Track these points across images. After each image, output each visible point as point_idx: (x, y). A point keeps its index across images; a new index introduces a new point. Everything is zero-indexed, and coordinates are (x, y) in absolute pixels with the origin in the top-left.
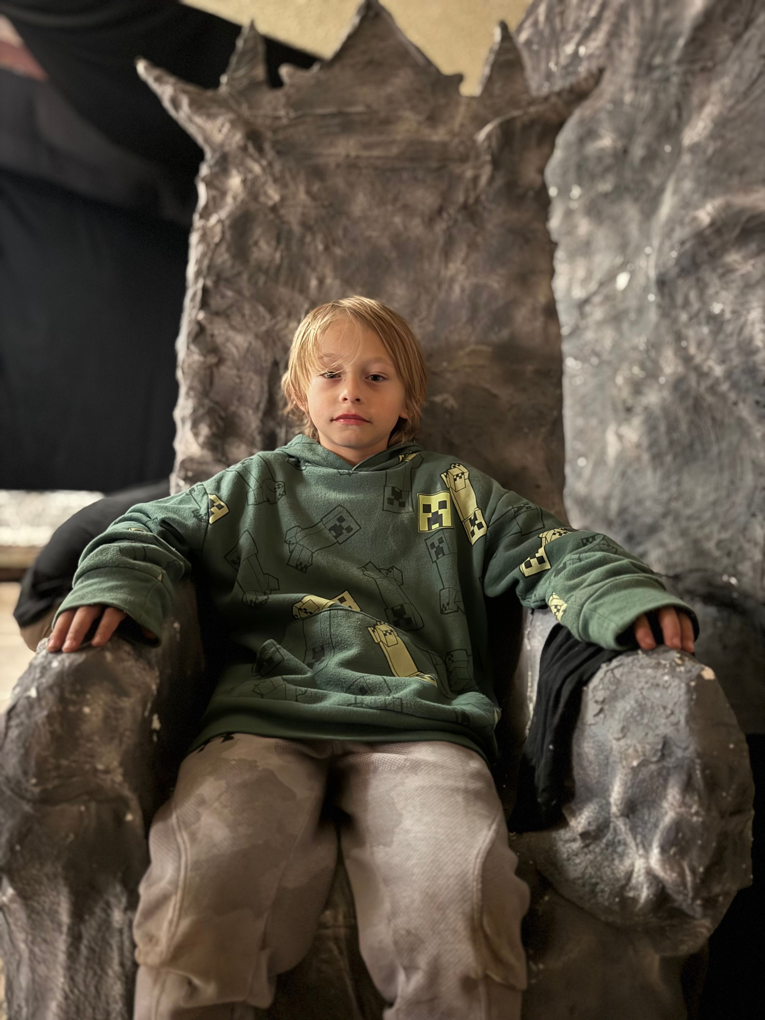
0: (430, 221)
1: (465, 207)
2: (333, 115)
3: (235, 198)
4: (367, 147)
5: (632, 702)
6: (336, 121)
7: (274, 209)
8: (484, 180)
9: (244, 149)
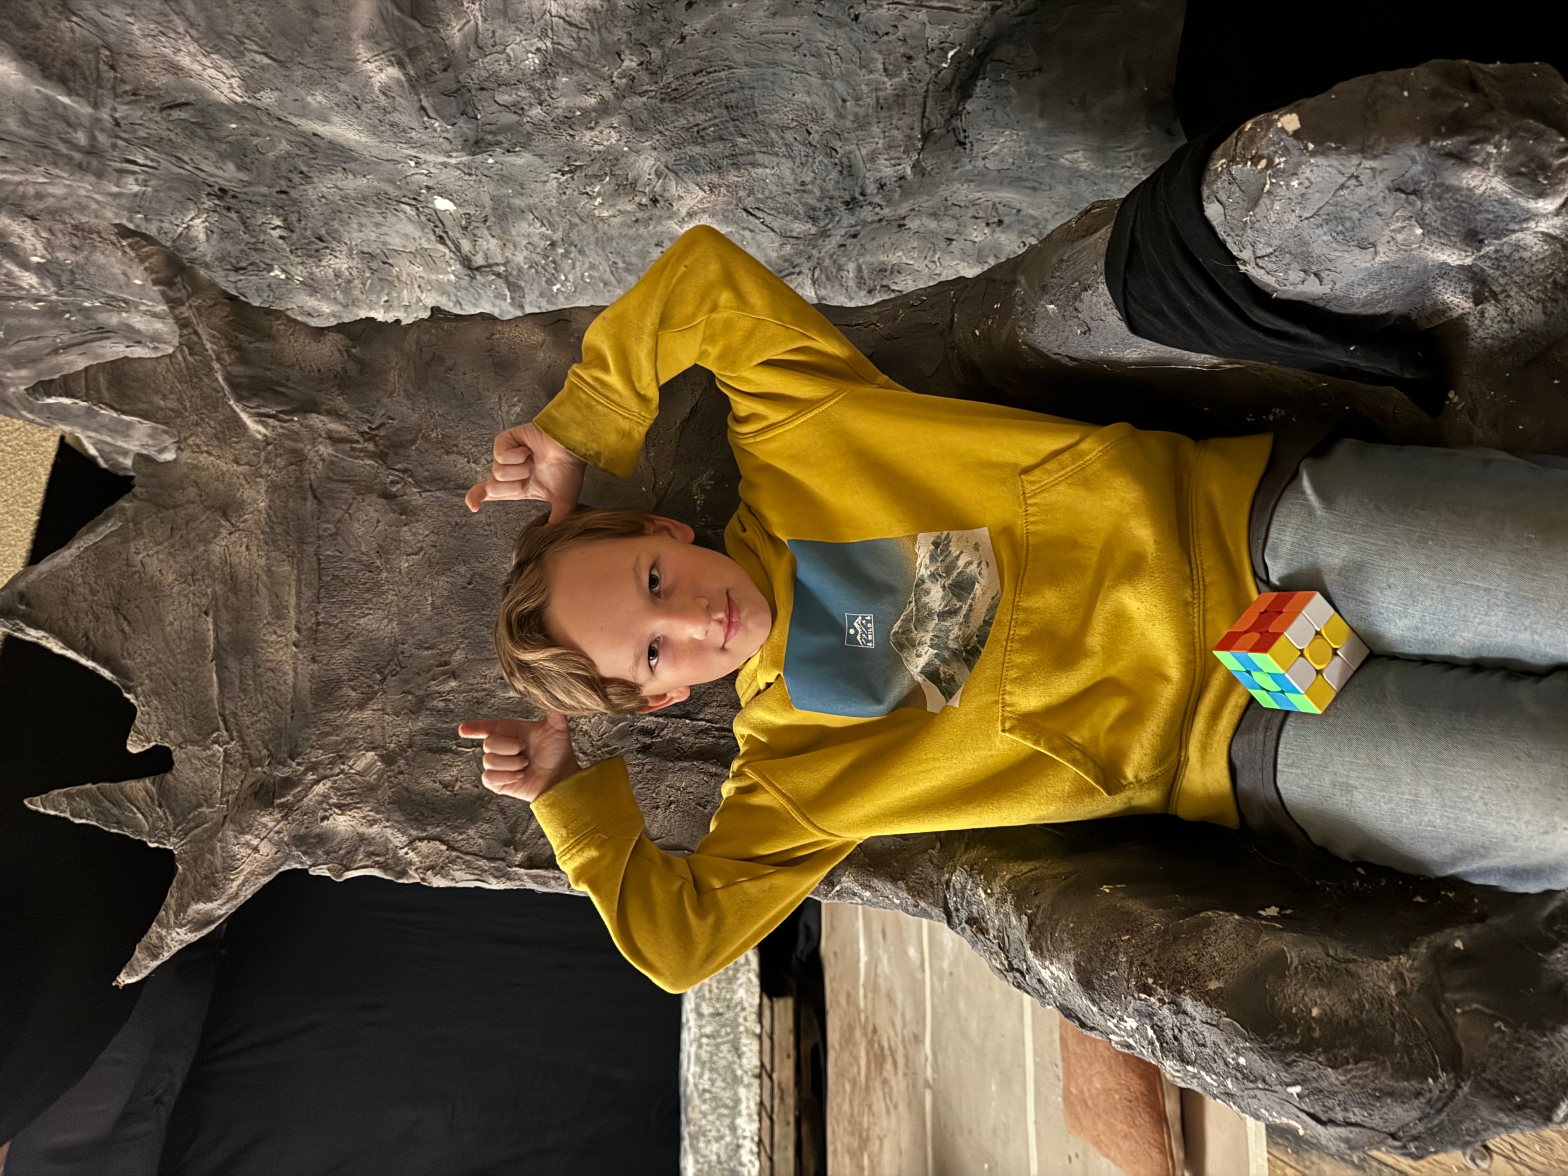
0: (406, 512)
1: (381, 456)
2: (222, 669)
3: (372, 823)
4: (279, 613)
5: (1319, 231)
6: (232, 663)
7: (388, 759)
8: (335, 426)
9: (287, 810)
